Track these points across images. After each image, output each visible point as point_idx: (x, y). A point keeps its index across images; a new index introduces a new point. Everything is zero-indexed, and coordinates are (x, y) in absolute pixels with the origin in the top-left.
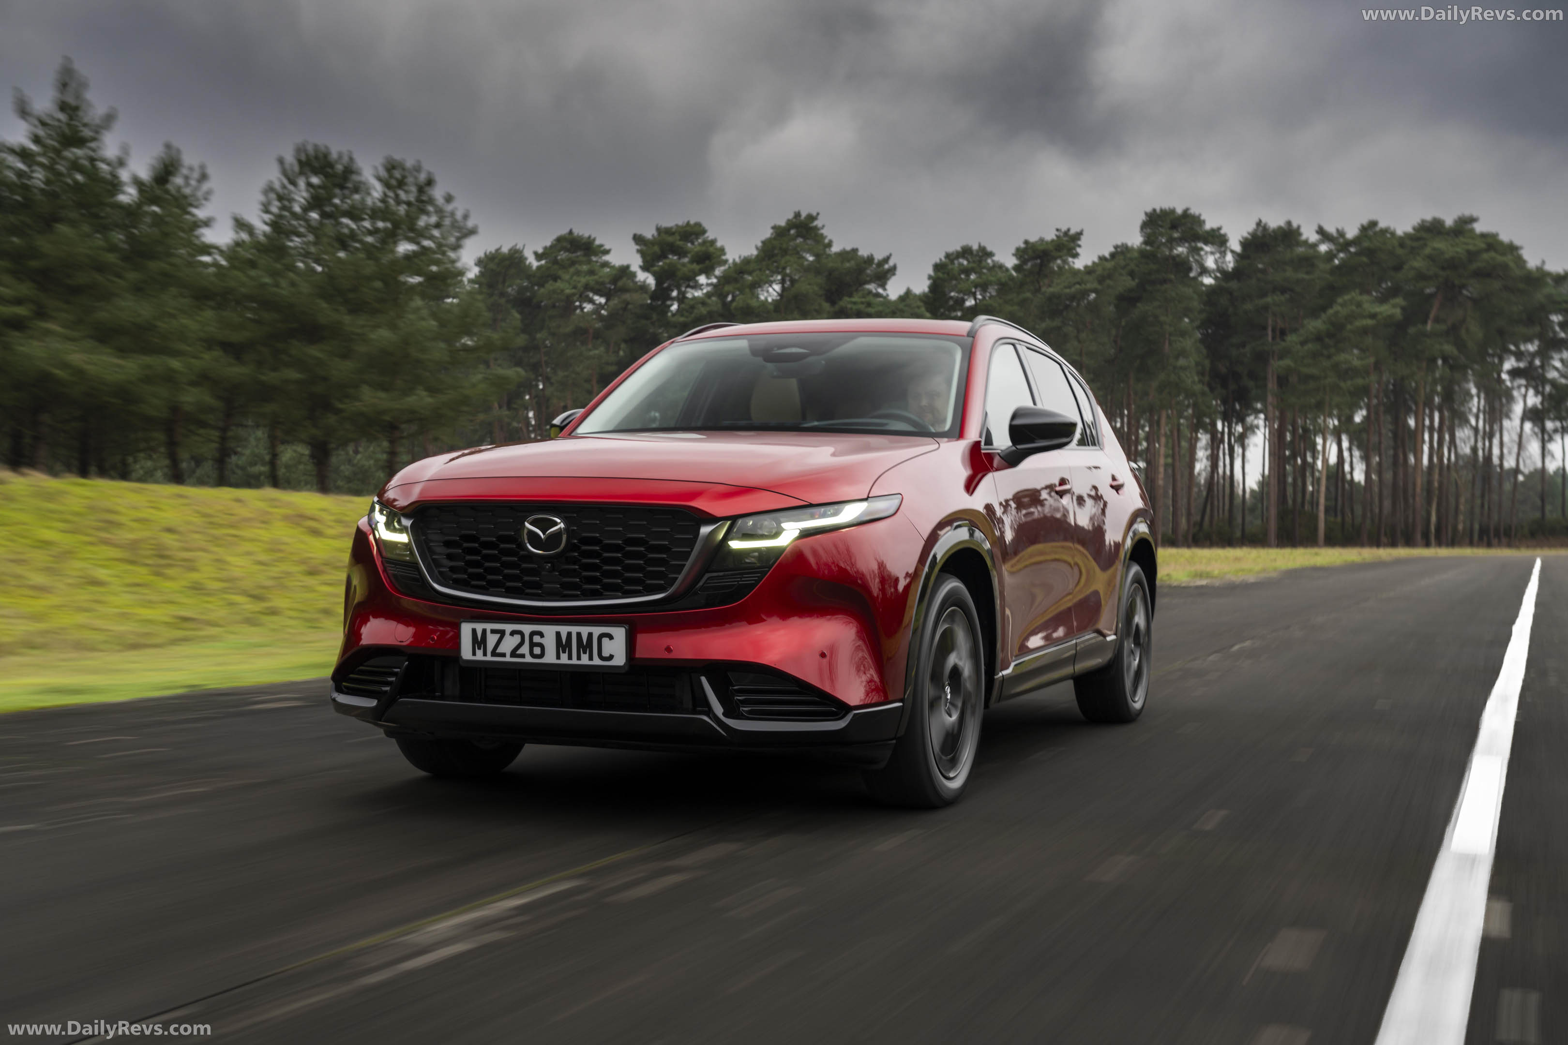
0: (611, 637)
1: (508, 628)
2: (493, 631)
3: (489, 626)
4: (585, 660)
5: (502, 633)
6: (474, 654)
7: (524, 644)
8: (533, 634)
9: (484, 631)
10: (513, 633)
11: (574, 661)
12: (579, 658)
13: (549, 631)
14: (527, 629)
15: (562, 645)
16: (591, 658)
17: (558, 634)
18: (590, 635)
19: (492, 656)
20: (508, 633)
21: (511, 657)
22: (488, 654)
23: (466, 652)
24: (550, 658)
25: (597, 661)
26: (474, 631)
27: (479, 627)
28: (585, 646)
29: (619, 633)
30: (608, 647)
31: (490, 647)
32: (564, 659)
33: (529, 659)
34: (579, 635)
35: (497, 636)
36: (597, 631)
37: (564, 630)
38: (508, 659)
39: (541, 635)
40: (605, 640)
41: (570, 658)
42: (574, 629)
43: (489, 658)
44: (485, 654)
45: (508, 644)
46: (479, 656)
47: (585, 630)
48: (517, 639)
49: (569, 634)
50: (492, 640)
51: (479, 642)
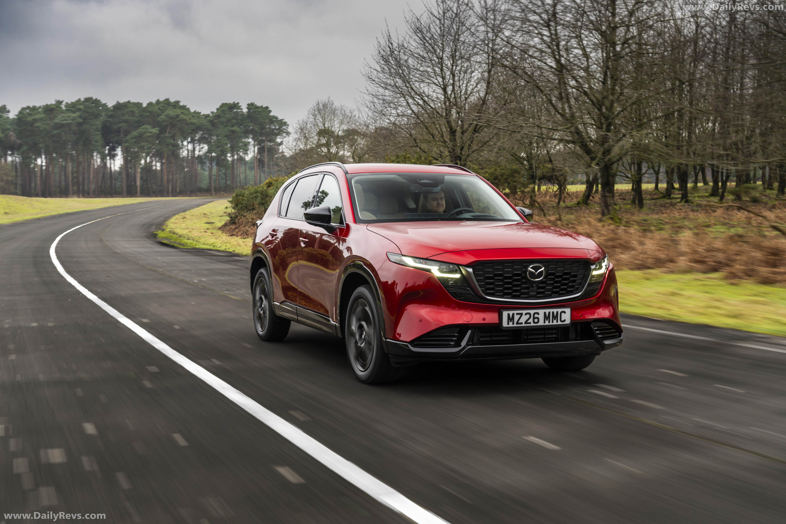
0: (565, 312)
1: (524, 312)
2: (517, 314)
3: (515, 312)
4: (555, 323)
5: (521, 314)
6: (508, 324)
7: (530, 318)
8: (535, 314)
9: (513, 314)
10: (526, 314)
11: (551, 323)
12: (553, 322)
13: (541, 312)
14: (532, 312)
15: (546, 317)
16: (557, 322)
17: (545, 313)
18: (557, 312)
20: (524, 314)
23: (505, 324)
24: (541, 323)
25: (559, 323)
26: (509, 314)
27: (511, 313)
28: (555, 317)
29: (568, 311)
30: (564, 317)
31: (516, 320)
32: (547, 323)
33: (532, 324)
34: (553, 313)
35: (519, 316)
36: (560, 310)
37: (547, 311)
38: (523, 325)
39: (538, 314)
40: (563, 314)
41: (549, 322)
42: (551, 310)
43: (515, 325)
44: (513, 324)
45: (524, 319)
46: (511, 325)
47: (555, 311)
48: (528, 316)
49: (549, 313)
50: (516, 317)
51: (511, 319)
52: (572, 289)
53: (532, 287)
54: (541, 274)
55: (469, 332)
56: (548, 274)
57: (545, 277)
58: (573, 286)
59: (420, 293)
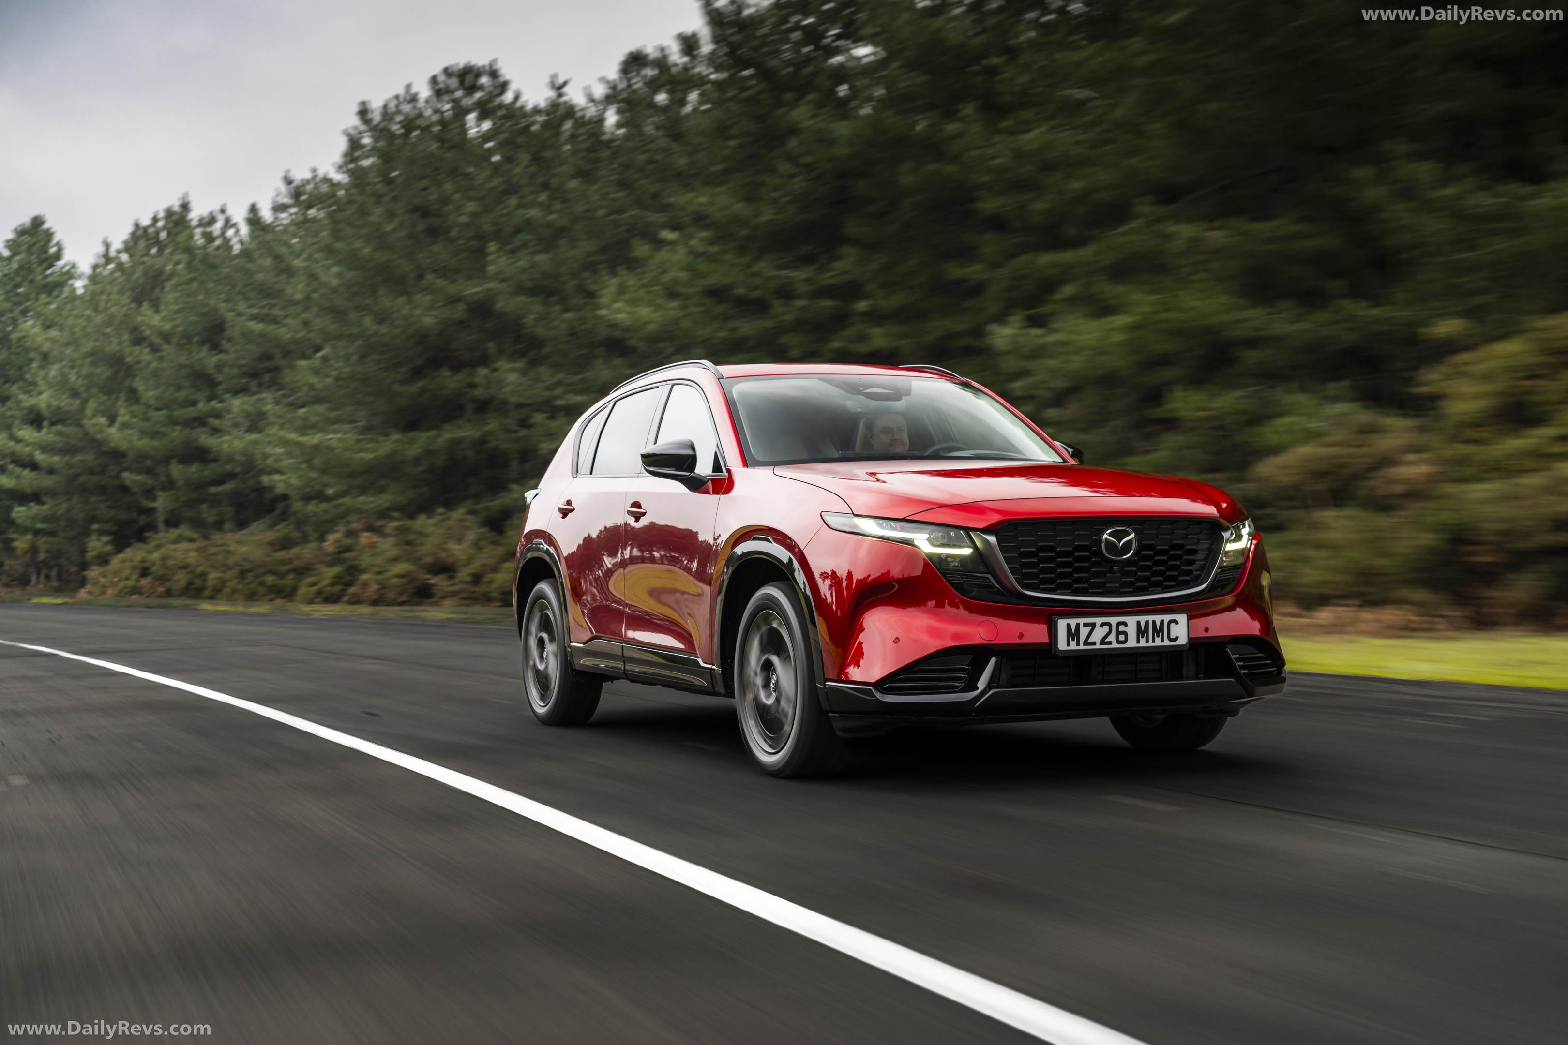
0: (1176, 622)
1: (1098, 620)
2: (1085, 625)
3: (1082, 621)
4: (1158, 642)
5: (1093, 625)
6: (1068, 645)
7: (1111, 633)
8: (1119, 624)
10: (1102, 625)
11: (1150, 644)
12: (1154, 641)
13: (1132, 621)
14: (1114, 620)
15: (1141, 632)
16: (1162, 641)
17: (1139, 623)
18: (1162, 622)
19: (1084, 645)
20: (1098, 625)
21: (1100, 645)
22: (1080, 644)
23: (1062, 645)
24: (1132, 643)
25: (1167, 643)
26: (1069, 625)
27: (1073, 622)
28: (1158, 631)
29: (1182, 618)
30: (1175, 630)
31: (1082, 638)
32: (1143, 643)
33: (1115, 645)
34: (1154, 622)
35: (1089, 628)
36: (1167, 618)
37: (1143, 619)
38: (1098, 646)
39: (1125, 624)
40: (1173, 625)
41: (1147, 641)
42: (1150, 618)
43: (1082, 647)
44: (1078, 644)
45: (1098, 634)
46: (1073, 646)
47: (1158, 618)
48: (1106, 629)
49: (1147, 622)
50: (1084, 632)
51: (1073, 634)
52: (1188, 578)
53: (1112, 572)
54: (1128, 546)
55: (993, 661)
56: (1141, 548)
57: (1136, 554)
58: (1190, 572)
59: (895, 586)
